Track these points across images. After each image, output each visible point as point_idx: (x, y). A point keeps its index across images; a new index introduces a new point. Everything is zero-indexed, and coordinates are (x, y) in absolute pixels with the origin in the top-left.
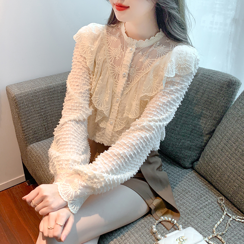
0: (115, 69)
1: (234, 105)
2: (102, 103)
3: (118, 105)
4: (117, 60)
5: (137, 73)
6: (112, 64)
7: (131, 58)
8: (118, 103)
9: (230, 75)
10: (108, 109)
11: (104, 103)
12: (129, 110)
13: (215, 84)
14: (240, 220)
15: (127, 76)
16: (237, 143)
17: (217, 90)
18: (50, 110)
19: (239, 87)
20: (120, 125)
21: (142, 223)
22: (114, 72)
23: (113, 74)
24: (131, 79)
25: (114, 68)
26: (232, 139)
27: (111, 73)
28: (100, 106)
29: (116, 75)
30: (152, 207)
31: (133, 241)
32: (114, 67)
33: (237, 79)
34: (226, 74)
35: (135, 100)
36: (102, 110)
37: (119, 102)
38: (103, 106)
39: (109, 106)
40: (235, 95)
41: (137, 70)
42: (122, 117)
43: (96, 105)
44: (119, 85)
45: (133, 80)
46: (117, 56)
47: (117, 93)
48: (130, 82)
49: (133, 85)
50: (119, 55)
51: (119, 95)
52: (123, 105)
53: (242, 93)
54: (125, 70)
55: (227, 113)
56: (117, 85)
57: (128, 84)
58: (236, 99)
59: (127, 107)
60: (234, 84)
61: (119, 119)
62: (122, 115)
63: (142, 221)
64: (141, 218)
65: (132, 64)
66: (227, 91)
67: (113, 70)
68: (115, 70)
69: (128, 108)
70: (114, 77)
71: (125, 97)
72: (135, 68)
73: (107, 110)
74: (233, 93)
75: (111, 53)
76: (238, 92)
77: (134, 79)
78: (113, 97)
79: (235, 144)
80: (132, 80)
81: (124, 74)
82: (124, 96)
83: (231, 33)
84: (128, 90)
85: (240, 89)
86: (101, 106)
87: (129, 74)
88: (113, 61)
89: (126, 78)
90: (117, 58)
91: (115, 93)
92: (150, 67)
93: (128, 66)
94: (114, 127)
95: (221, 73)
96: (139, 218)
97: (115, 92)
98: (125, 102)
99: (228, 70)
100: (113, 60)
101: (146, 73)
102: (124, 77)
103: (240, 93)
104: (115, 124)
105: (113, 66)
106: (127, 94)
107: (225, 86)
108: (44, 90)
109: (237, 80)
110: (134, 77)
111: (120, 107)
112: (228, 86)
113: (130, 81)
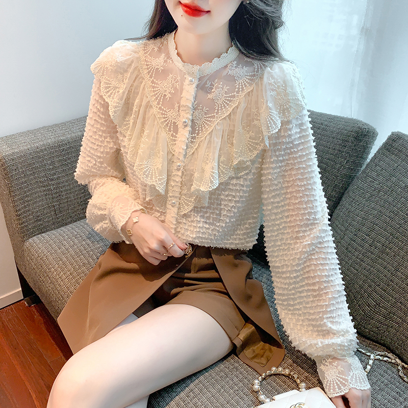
0: (167, 115)
1: (364, 172)
2: (152, 173)
3: (180, 173)
4: (168, 99)
5: (207, 117)
6: (160, 108)
7: (193, 94)
8: (181, 171)
9: (359, 121)
10: (162, 181)
11: (155, 173)
12: (201, 179)
13: (333, 138)
14: (381, 358)
15: (190, 123)
16: (373, 234)
17: (337, 147)
18: (67, 181)
19: (374, 139)
20: (188, 205)
21: (221, 371)
22: (166, 121)
23: (165, 124)
24: (197, 128)
25: (164, 114)
26: (364, 229)
27: (162, 123)
28: (149, 178)
29: (171, 124)
30: (238, 343)
31: (207, 400)
32: (165, 111)
33: (372, 127)
34: (352, 119)
35: (208, 162)
36: (153, 185)
37: (182, 169)
38: (154, 178)
39: (165, 177)
40: (368, 153)
41: (206, 114)
42: (188, 193)
43: (143, 178)
44: (178, 142)
45: (202, 130)
46: (168, 91)
47: (176, 155)
48: (196, 135)
49: (203, 138)
50: (170, 89)
51: (181, 158)
52: (188, 172)
53: (379, 150)
54: (185, 115)
55: (350, 188)
56: (175, 141)
57: (193, 138)
58: (368, 160)
59: (196, 175)
60: (365, 135)
61: (185, 195)
62: (189, 189)
63: (222, 366)
64: (218, 361)
65: (195, 103)
66: (355, 146)
67: (164, 118)
68: (167, 117)
69: (198, 175)
70: (167, 129)
71: (191, 160)
72: (202, 109)
73: (161, 184)
74: (366, 149)
75: (157, 89)
76: (374, 147)
77: (202, 127)
78: (170, 162)
79: (369, 236)
80: (199, 130)
81: (185, 122)
82: (189, 158)
83: (357, 51)
84: (195, 148)
85: (376, 142)
86: (151, 178)
87: (192, 121)
88: (161, 103)
89: (189, 128)
90: (168, 96)
91: (173, 155)
92: (227, 107)
93: (188, 107)
94: (179, 208)
95: (342, 118)
96: (216, 362)
97: (173, 153)
98: (192, 168)
99: (353, 113)
100: (161, 100)
101: (222, 118)
102: (186, 126)
103: (377, 150)
104: (179, 204)
105: (163, 110)
106: (193, 153)
107: (351, 139)
108: (52, 148)
109: (370, 128)
110: (201, 125)
111: (183, 177)
112: (356, 138)
113: (197, 131)
